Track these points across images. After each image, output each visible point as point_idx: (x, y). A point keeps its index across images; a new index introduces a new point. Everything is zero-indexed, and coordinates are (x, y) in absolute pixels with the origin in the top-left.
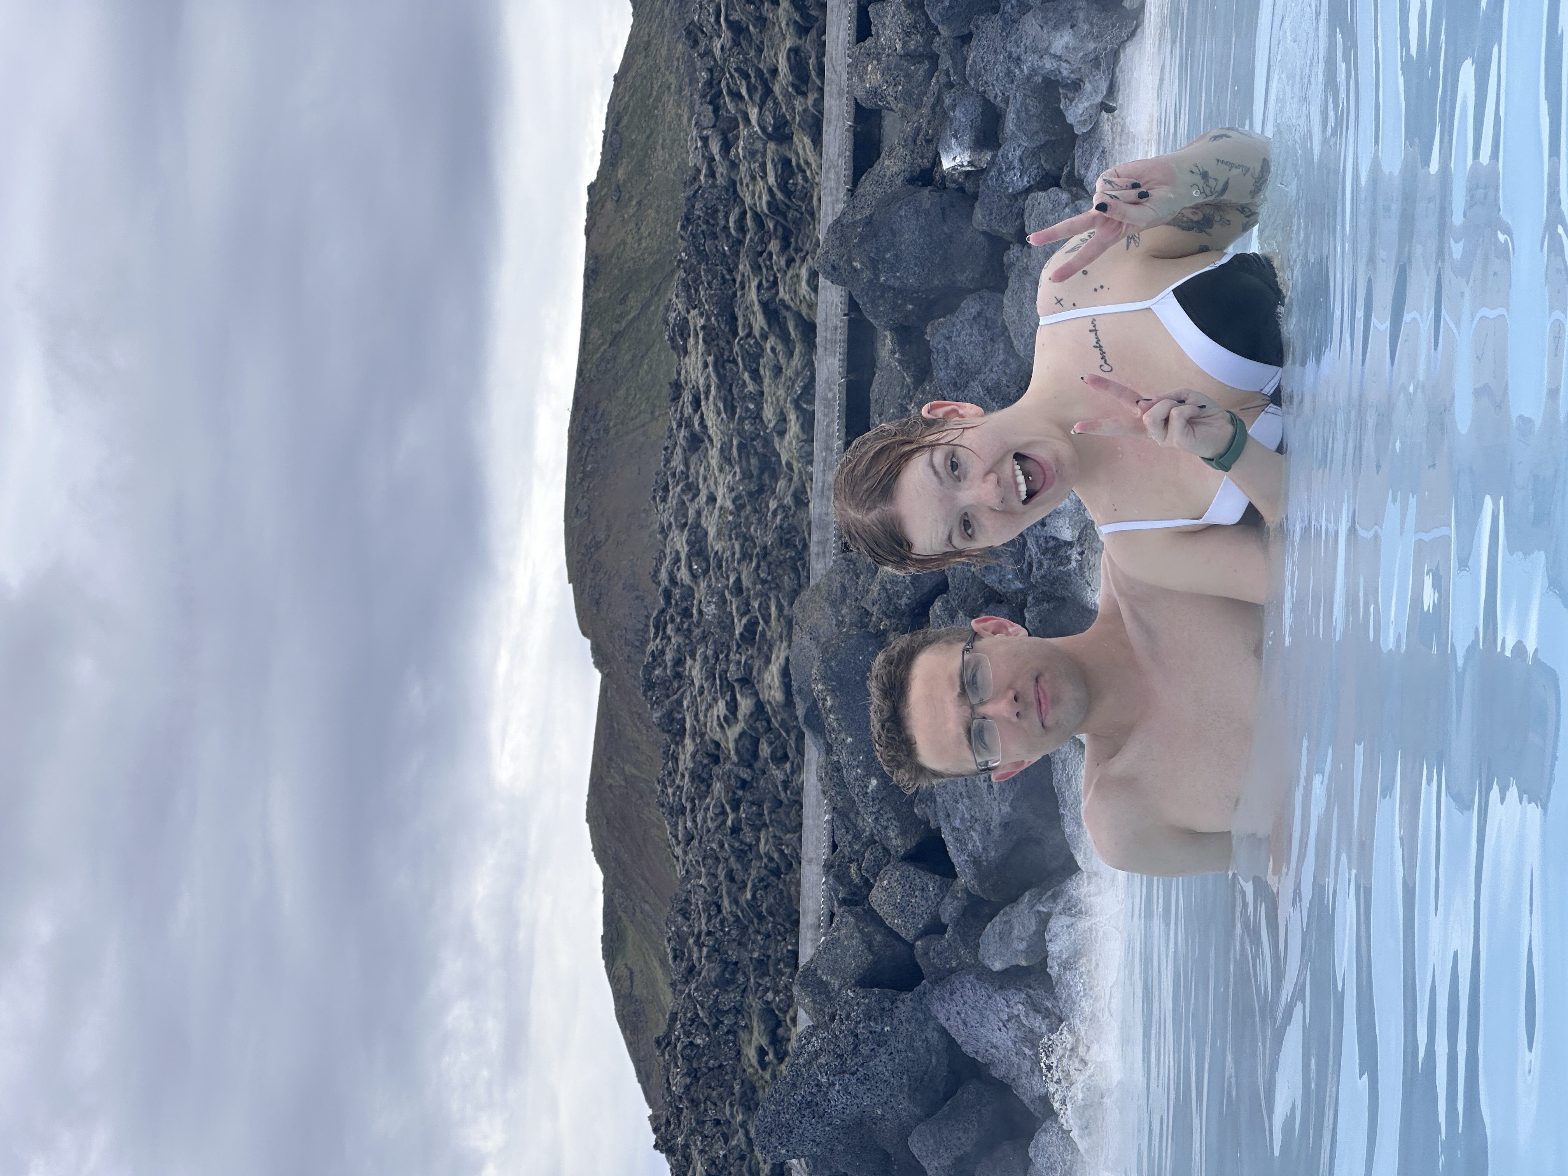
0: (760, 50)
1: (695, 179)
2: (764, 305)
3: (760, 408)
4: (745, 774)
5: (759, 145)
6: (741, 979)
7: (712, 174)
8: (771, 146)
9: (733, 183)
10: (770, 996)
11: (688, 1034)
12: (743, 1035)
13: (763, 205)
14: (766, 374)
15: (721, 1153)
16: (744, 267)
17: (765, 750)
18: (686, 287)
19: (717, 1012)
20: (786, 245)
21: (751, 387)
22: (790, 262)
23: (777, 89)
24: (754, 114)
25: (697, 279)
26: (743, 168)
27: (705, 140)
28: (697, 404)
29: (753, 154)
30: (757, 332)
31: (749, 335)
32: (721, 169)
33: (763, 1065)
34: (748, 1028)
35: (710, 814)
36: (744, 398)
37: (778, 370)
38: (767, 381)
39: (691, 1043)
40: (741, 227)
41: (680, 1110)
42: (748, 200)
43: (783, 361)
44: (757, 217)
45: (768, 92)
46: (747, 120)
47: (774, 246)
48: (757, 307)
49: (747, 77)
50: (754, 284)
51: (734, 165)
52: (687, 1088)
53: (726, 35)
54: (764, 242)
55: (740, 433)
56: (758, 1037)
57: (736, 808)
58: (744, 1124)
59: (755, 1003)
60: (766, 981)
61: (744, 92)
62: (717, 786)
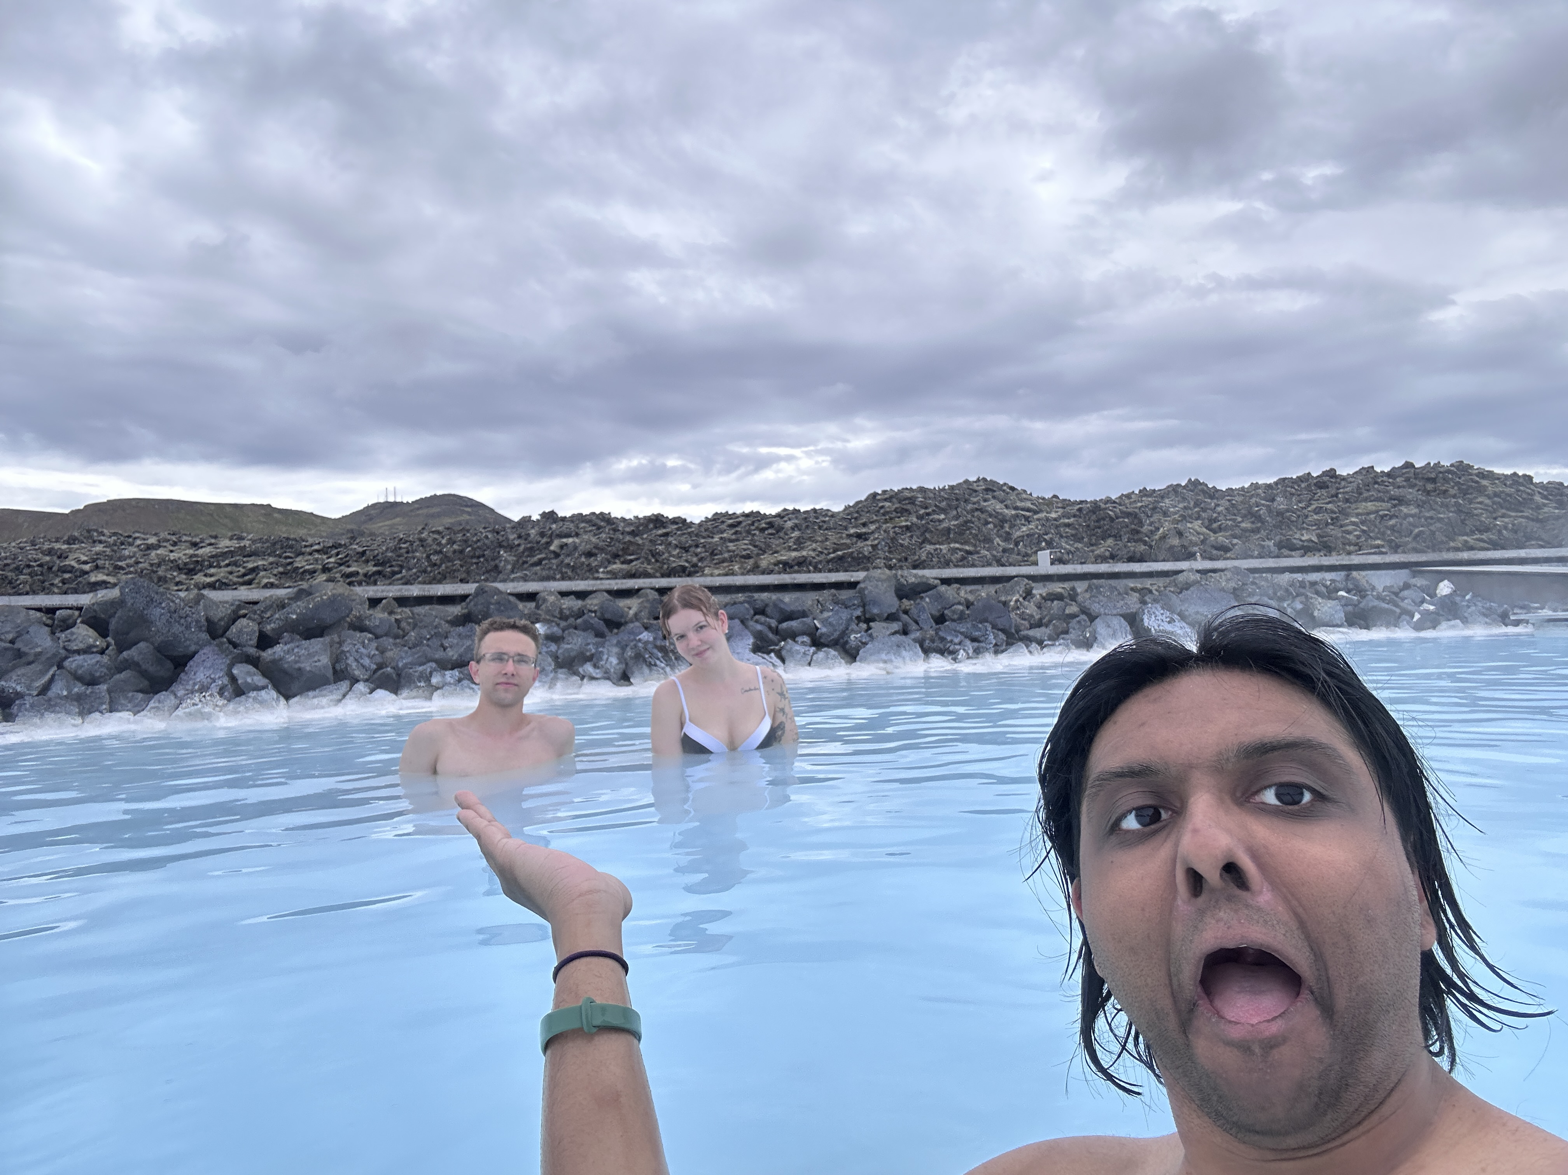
0: (356, 561)
1: (303, 541)
2: (257, 567)
3: (214, 567)
5: (320, 562)
7: (306, 546)
8: (320, 567)
9: (303, 554)
13: (296, 565)
14: (229, 569)
16: (271, 559)
18: (261, 539)
20: (281, 573)
21: (222, 564)
22: (275, 575)
23: (342, 568)
24: (332, 560)
25: (264, 543)
26: (310, 557)
27: (319, 543)
28: (210, 544)
29: (317, 560)
30: (245, 565)
31: (244, 562)
32: (308, 550)
36: (218, 561)
37: (231, 573)
38: (226, 569)
40: (286, 558)
42: (298, 559)
43: (235, 574)
44: (291, 563)
45: (341, 565)
46: (328, 558)
47: (281, 569)
48: (255, 564)
49: (346, 557)
50: (265, 563)
51: (310, 554)
53: (361, 550)
54: (282, 565)
55: (203, 561)
61: (340, 556)
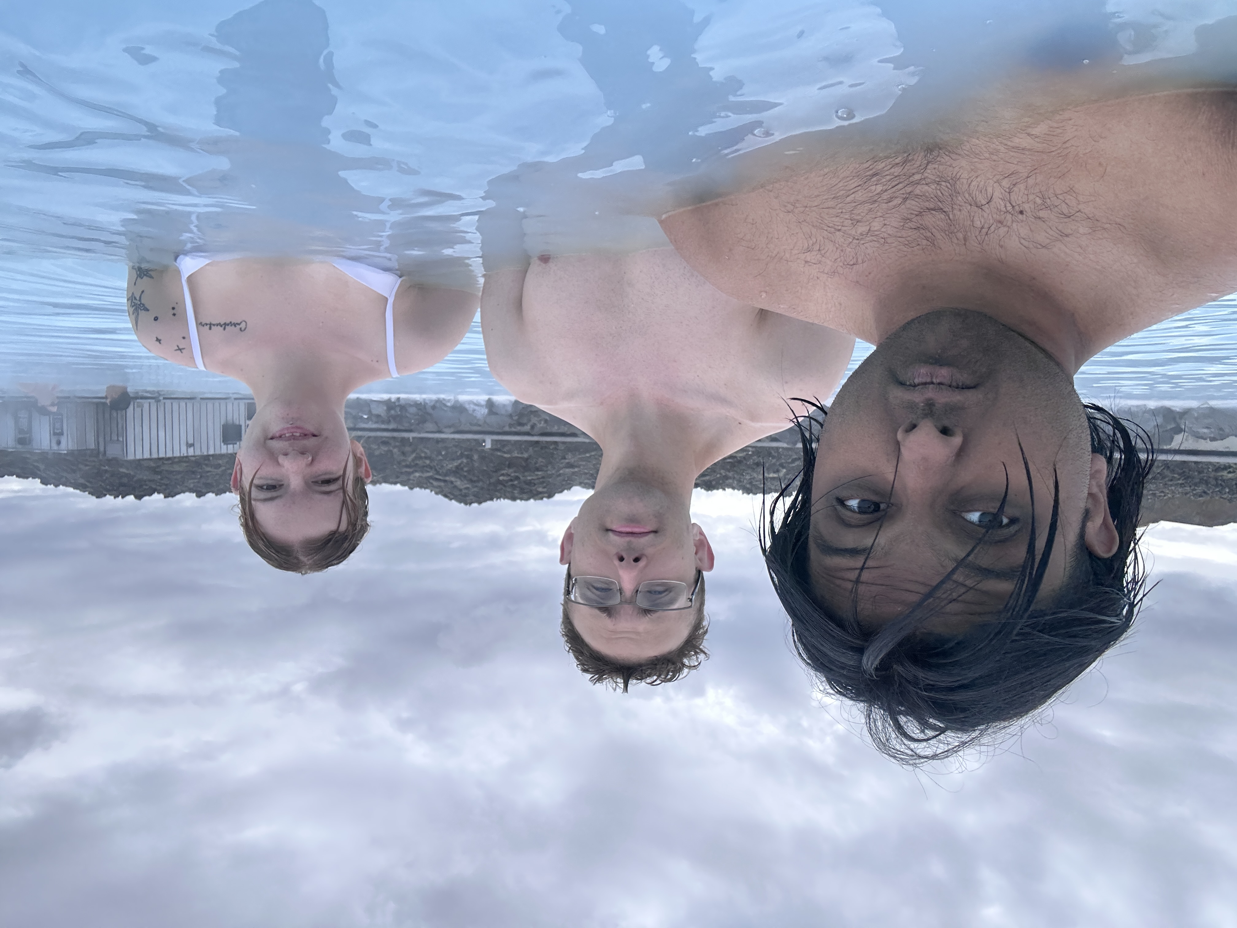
6: (1205, 478)
11: (1225, 493)
12: (1225, 478)
19: (1217, 485)
33: (1234, 472)
34: (1222, 476)
39: (1228, 493)
56: (1225, 473)
59: (1213, 474)
60: (1205, 471)
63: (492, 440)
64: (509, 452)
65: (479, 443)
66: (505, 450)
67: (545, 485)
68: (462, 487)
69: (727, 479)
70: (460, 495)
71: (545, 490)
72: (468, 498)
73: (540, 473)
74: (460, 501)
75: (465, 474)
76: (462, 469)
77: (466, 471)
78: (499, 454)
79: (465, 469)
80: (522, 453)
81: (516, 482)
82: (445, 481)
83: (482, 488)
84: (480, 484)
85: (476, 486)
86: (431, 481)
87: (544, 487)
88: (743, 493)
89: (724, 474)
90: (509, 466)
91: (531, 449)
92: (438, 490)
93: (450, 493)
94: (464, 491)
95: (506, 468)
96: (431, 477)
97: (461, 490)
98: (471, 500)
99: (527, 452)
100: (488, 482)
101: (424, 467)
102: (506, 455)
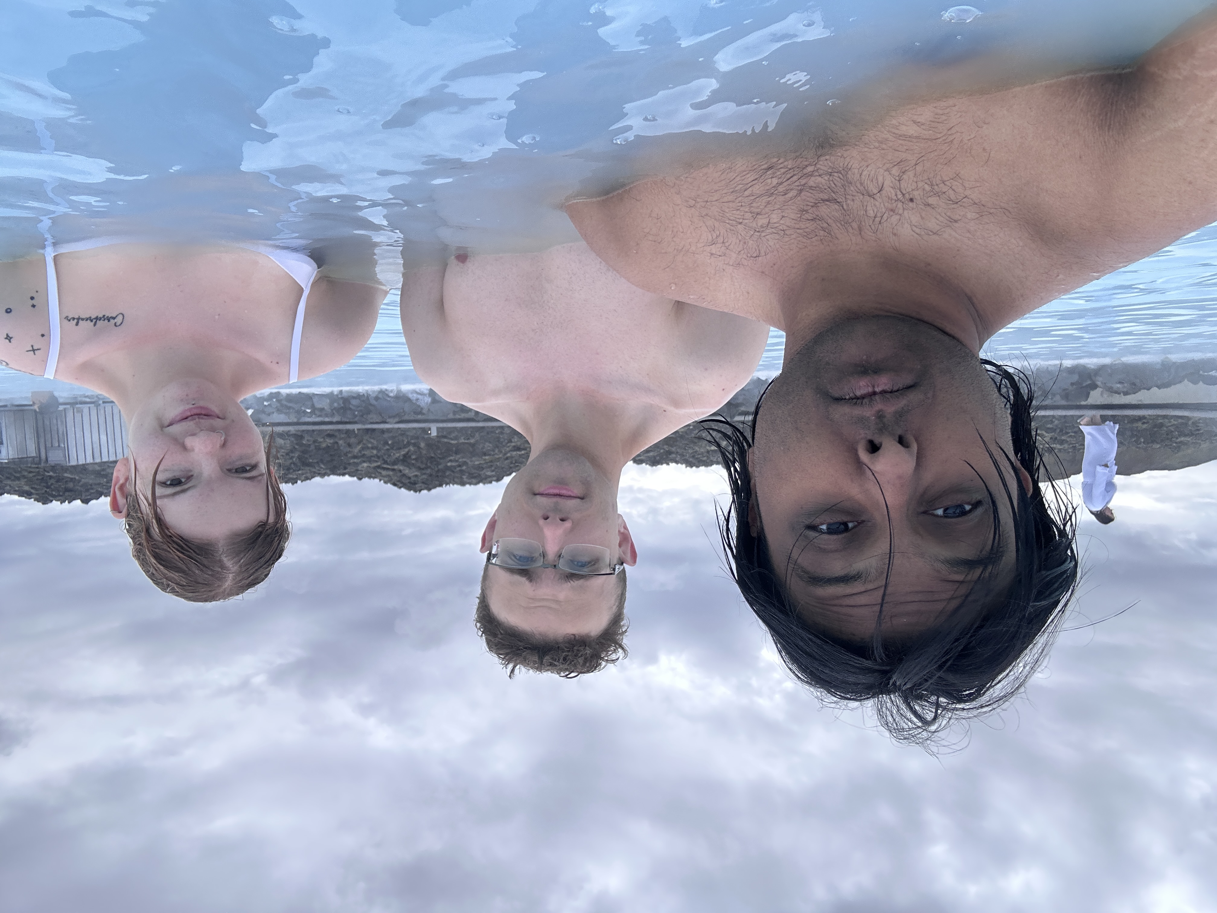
4: (1058, 431)
10: (1126, 422)
15: (1177, 433)
17: (1049, 426)
34: (1137, 427)
35: (1072, 439)
41: (1166, 445)
52: (1157, 443)
56: (1139, 424)
57: (1067, 433)
58: (1167, 427)
62: (1063, 438)
63: (438, 428)
64: (456, 438)
65: (425, 431)
66: (452, 437)
67: (493, 468)
68: (411, 475)
69: (670, 454)
70: (409, 482)
71: (494, 473)
72: (417, 486)
73: (487, 457)
74: (409, 489)
75: (413, 462)
76: (410, 457)
77: (414, 459)
78: (446, 440)
79: (413, 457)
80: (468, 439)
81: (464, 468)
82: (393, 470)
83: (431, 475)
84: (429, 471)
85: (425, 474)
86: (379, 470)
87: (493, 471)
88: (686, 467)
89: (667, 450)
90: (456, 453)
91: (477, 435)
92: (386, 479)
93: (398, 481)
94: (413, 479)
95: (454, 454)
96: (379, 467)
97: (410, 478)
98: (421, 487)
99: (473, 437)
100: (436, 469)
101: (372, 456)
102: (453, 442)
